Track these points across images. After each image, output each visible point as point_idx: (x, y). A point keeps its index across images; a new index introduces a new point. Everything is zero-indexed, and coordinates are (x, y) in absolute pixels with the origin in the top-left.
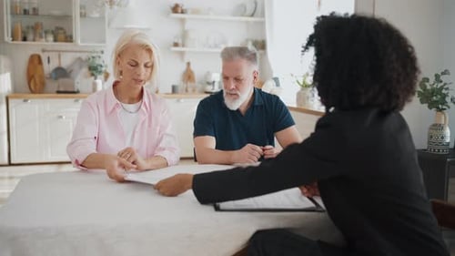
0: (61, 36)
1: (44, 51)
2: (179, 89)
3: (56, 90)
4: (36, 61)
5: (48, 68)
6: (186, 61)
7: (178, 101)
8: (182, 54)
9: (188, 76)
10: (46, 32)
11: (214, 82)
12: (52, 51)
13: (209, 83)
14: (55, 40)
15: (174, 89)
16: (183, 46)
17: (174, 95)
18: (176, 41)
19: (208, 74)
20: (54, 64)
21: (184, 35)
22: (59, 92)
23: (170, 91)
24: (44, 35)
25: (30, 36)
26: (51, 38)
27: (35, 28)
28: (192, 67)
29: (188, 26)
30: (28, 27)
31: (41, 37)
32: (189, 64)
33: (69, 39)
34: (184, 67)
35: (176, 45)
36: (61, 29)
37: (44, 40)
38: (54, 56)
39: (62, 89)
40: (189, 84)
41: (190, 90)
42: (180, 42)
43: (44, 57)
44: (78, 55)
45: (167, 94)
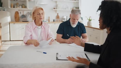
0: (24, 6)
1: (19, 10)
2: (55, 21)
3: (22, 21)
4: (17, 13)
5: (20, 15)
6: (57, 13)
7: (55, 24)
8: (56, 11)
9: (58, 17)
10: (20, 5)
11: (65, 19)
12: (22, 10)
13: (63, 19)
14: (22, 8)
15: (54, 21)
16: (56, 9)
17: (54, 22)
19: (63, 16)
20: (22, 14)
21: (57, 6)
22: (23, 21)
23: (53, 21)
24: (19, 6)
25: (15, 7)
26: (21, 7)
27: (17, 4)
28: (59, 15)
29: (57, 3)
30: (15, 4)
31: (18, 7)
32: (58, 14)
33: (26, 7)
34: (56, 15)
35: (54, 8)
36: (24, 4)
37: (19, 7)
38: (22, 12)
39: (24, 21)
40: (58, 19)
41: (58, 21)
42: (55, 8)
43: (19, 12)
44: (28, 11)
45: (52, 22)
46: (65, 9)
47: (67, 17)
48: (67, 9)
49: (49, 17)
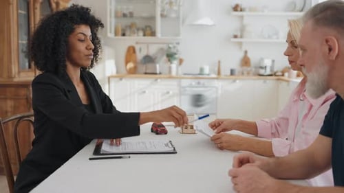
0: (148, 32)
1: (137, 43)
2: (237, 73)
3: (144, 71)
4: (132, 51)
5: (140, 56)
6: (244, 49)
7: (234, 81)
8: (240, 44)
9: (246, 62)
10: (138, 30)
11: (266, 67)
12: (143, 43)
13: (261, 68)
14: (144, 35)
15: (232, 72)
16: (241, 37)
17: (232, 77)
18: (236, 34)
19: (262, 59)
20: (144, 53)
21: (243, 29)
22: (146, 73)
23: (229, 73)
24: (136, 31)
25: (128, 33)
26: (141, 33)
27: (131, 27)
28: (249, 55)
29: (245, 21)
30: (126, 27)
31: (134, 33)
32: (246, 52)
33: (153, 34)
34: (241, 55)
35: (235, 37)
36: (149, 27)
37: (136, 35)
38: (144, 47)
39: (148, 71)
40: (245, 68)
41: (245, 73)
42: (239, 34)
43: (137, 48)
44: (161, 46)
45: (226, 76)
46: (269, 37)
47: (273, 61)
48: (275, 37)
49: (219, 62)
